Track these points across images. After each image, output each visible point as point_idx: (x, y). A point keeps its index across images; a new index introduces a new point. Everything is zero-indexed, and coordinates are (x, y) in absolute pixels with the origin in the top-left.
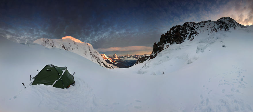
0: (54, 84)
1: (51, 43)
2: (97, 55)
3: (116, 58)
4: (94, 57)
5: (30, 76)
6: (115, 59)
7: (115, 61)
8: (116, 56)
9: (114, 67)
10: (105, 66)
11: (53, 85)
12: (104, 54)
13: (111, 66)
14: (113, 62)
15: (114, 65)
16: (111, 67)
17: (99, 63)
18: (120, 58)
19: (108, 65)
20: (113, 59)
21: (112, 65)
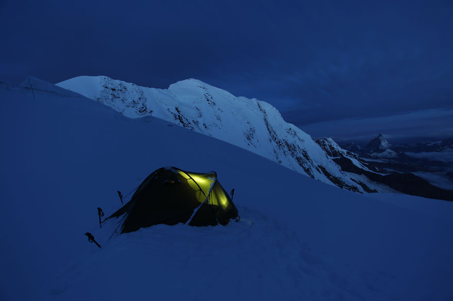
0: (192, 216)
1: (136, 99)
2: (298, 143)
3: (385, 153)
4: (286, 149)
5: (100, 210)
6: (379, 155)
7: (378, 164)
8: (384, 144)
9: (372, 186)
10: (331, 180)
11: (189, 221)
12: (330, 139)
13: (361, 184)
14: (366, 169)
15: (372, 177)
16: (359, 187)
17: (307, 171)
18: (408, 154)
19: (347, 177)
20: (370, 157)
21: (363, 179)
